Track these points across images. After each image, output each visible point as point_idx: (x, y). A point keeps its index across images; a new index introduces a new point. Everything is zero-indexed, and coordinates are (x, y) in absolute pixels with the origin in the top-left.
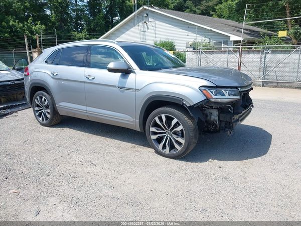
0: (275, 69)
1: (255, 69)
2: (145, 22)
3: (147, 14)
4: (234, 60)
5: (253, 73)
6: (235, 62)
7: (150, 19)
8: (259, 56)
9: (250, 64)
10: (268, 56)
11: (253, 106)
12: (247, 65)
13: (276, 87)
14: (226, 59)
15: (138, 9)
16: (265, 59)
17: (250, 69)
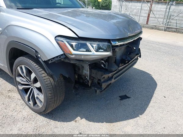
0: (176, 18)
1: (161, 16)
4: (146, 8)
5: (159, 20)
6: (147, 10)
8: (165, 6)
9: (158, 13)
10: (173, 7)
11: (140, 57)
12: (155, 13)
13: (174, 32)
14: (140, 8)
16: (169, 9)
17: (157, 16)
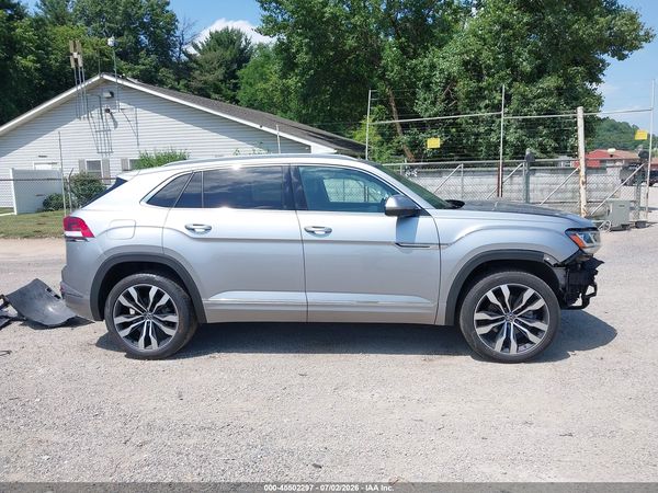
2: (108, 111)
3: (112, 93)
7: (122, 105)
15: (87, 79)
